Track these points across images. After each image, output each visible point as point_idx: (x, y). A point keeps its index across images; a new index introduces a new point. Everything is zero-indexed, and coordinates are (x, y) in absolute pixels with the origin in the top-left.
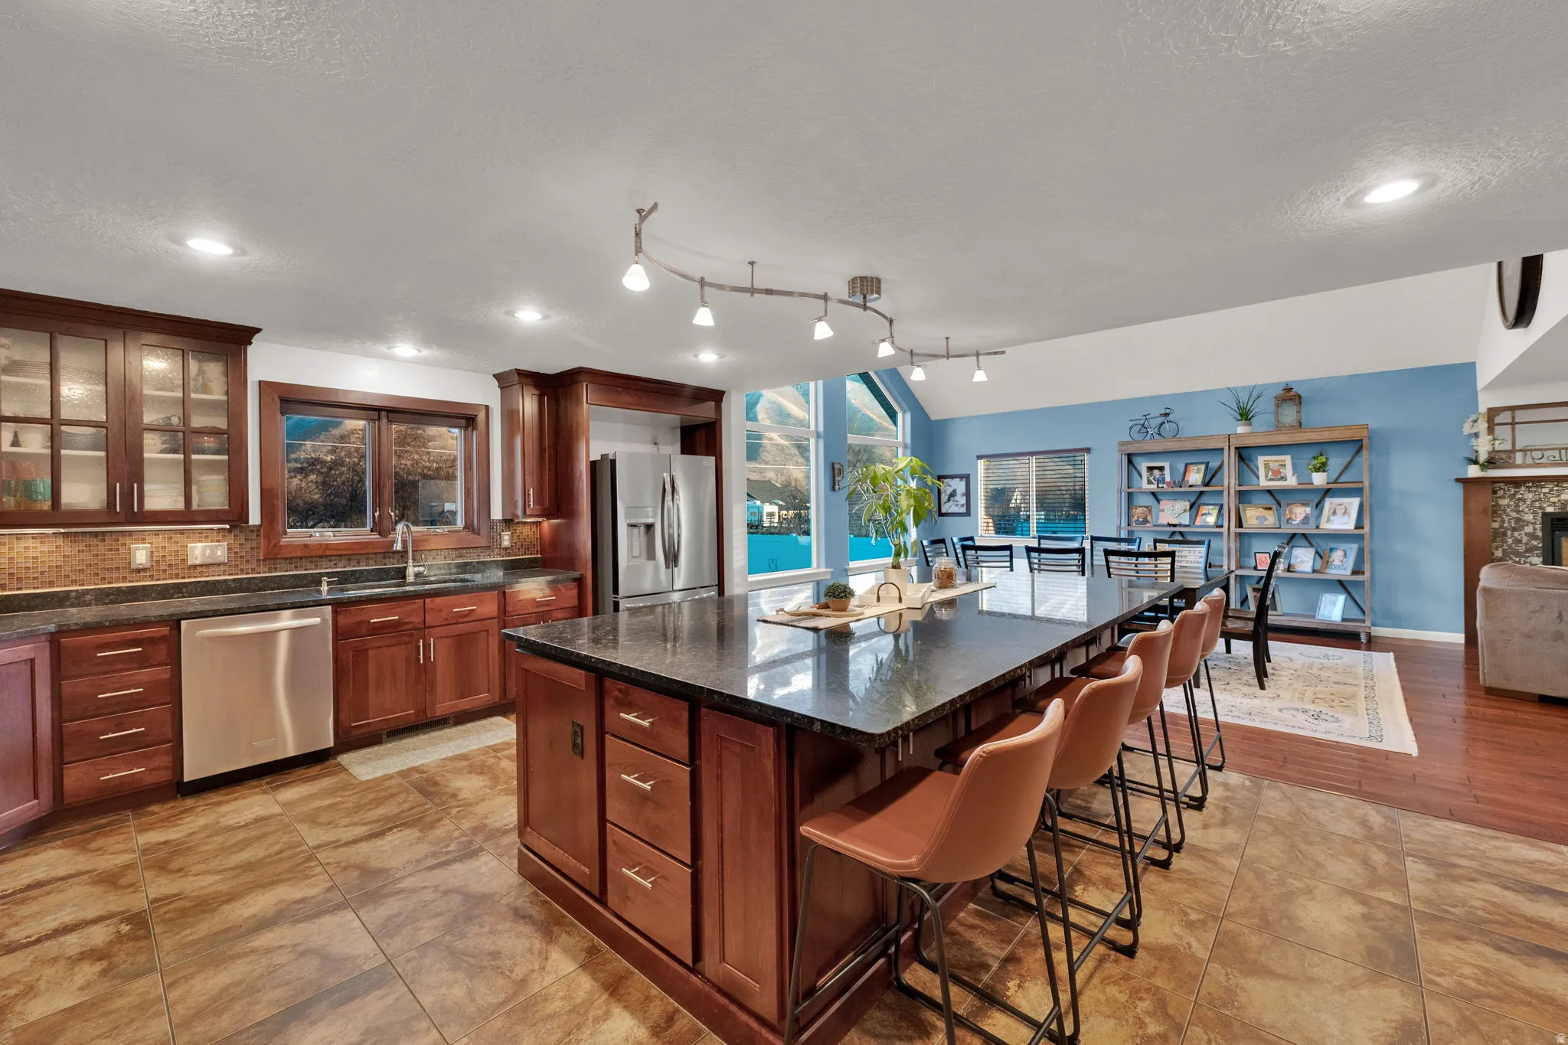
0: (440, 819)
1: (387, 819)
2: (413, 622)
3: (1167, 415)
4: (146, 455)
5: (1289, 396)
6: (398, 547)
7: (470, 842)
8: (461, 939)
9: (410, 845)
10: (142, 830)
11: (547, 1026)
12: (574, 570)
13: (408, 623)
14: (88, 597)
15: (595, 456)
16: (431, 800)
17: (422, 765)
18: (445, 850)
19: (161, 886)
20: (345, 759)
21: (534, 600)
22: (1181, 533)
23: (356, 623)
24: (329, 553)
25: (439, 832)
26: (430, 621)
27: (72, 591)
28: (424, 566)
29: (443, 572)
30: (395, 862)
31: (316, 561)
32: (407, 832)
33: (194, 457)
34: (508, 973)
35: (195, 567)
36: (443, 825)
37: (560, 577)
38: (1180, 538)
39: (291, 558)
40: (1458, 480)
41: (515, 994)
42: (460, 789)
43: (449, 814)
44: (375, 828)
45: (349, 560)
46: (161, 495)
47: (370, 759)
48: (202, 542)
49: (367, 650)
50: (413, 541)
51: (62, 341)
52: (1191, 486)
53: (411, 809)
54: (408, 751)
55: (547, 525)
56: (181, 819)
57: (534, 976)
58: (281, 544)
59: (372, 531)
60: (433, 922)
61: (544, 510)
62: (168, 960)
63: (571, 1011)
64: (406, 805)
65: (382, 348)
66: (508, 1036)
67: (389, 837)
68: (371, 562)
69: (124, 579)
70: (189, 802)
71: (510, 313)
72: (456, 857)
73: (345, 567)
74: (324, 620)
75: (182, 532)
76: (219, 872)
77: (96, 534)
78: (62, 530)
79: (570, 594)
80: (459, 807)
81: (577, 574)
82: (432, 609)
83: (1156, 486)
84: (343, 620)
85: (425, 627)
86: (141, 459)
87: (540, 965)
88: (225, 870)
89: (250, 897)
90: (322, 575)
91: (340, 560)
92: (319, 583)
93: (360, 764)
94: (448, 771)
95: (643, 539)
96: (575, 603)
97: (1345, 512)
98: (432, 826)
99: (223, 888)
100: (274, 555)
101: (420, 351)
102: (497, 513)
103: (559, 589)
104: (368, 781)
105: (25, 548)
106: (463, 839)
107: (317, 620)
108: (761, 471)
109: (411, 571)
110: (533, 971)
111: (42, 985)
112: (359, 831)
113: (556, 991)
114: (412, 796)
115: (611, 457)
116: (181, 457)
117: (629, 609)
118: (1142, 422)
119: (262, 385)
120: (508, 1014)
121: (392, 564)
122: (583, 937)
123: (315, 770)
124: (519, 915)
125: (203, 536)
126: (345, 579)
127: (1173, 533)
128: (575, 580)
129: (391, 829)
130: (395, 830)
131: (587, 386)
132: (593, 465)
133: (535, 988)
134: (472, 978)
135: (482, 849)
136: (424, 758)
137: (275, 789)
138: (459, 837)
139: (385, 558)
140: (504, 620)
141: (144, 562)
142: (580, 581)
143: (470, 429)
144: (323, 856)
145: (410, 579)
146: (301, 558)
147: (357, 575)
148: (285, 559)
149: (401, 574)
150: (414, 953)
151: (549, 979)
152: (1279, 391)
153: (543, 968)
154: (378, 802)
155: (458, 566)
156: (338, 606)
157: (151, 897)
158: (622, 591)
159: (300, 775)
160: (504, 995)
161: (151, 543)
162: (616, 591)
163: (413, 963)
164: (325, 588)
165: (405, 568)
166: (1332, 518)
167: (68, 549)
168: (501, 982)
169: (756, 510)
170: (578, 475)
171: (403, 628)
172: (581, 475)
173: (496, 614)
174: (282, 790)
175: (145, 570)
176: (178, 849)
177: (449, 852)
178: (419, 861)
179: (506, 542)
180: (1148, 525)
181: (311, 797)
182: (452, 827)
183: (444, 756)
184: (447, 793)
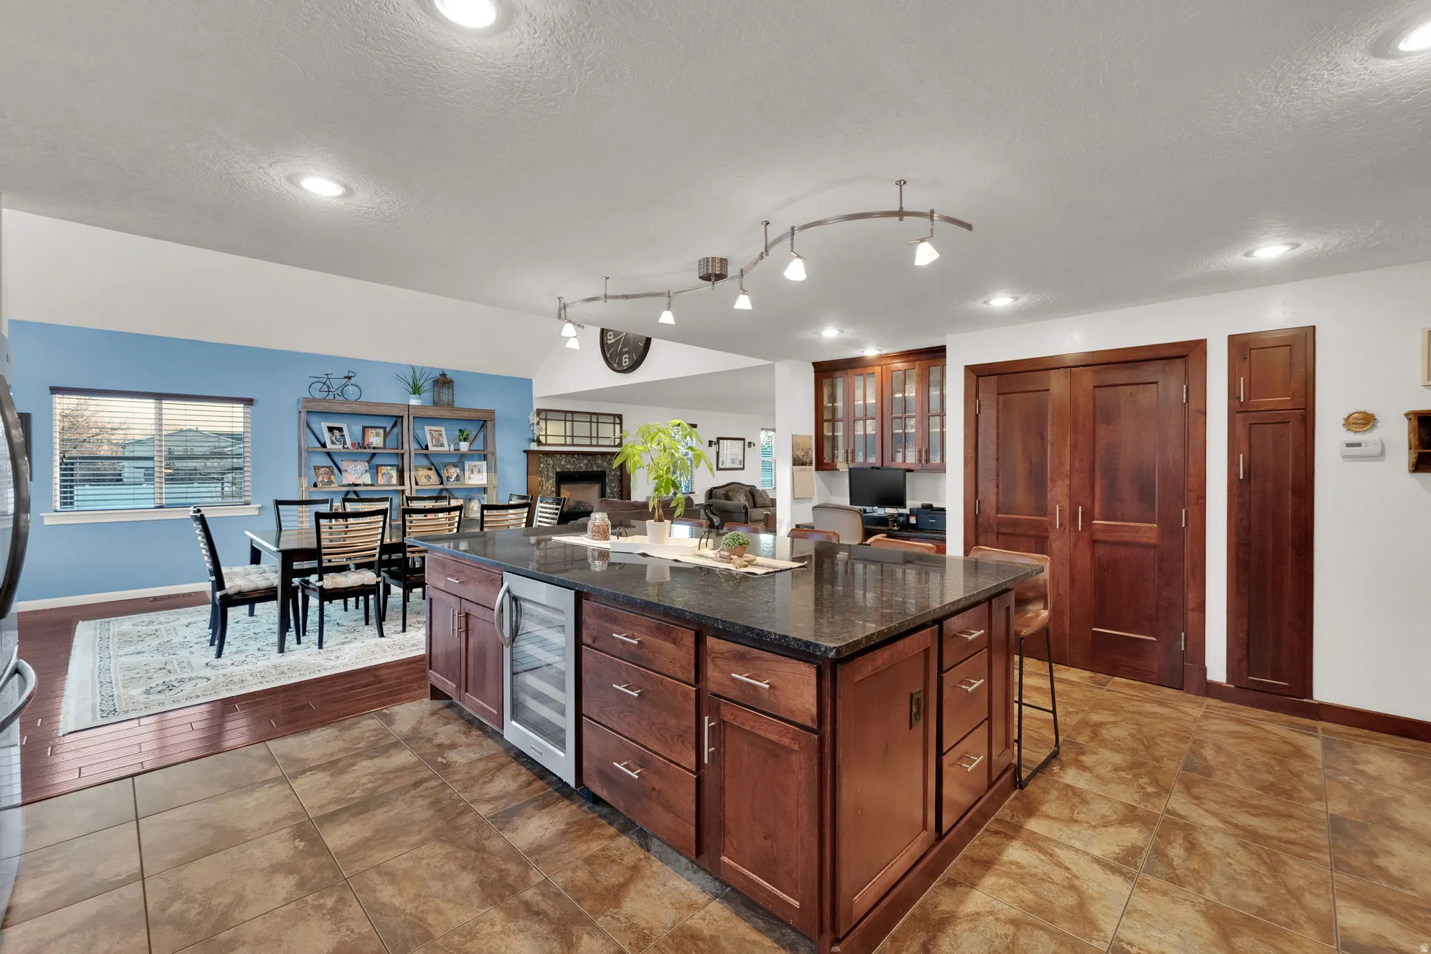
3: (350, 378)
5: (444, 382)
11: (1045, 893)
22: (355, 492)
38: (355, 497)
40: (524, 451)
41: (1029, 924)
52: (374, 448)
63: (1023, 883)
66: (1070, 915)
83: (341, 447)
87: (988, 916)
97: (479, 472)
110: (997, 919)
113: (1010, 897)
118: (324, 380)
120: (1052, 922)
127: (348, 493)
133: (1015, 912)
151: (998, 906)
152: (437, 375)
153: (991, 913)
160: (1036, 932)
166: (471, 476)
168: (1023, 940)
180: (333, 485)
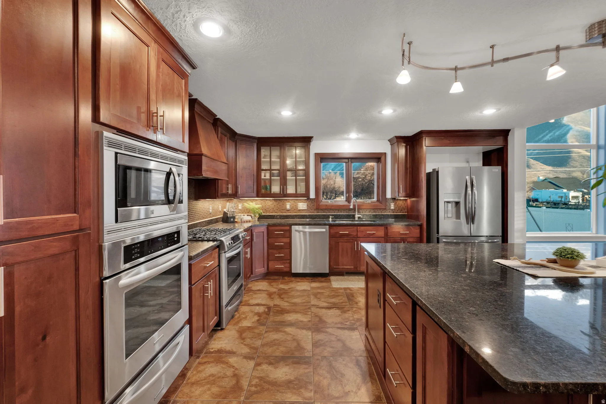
0: (349, 311)
1: (334, 304)
2: (354, 235)
4: (288, 178)
6: (352, 207)
7: (354, 324)
8: (335, 361)
9: (336, 316)
10: (281, 284)
12: (419, 221)
13: (352, 235)
14: (278, 217)
15: (429, 169)
16: (349, 302)
17: (352, 288)
18: (345, 323)
19: (277, 301)
20: (332, 278)
21: (399, 232)
23: (336, 233)
24: (332, 208)
25: (346, 315)
26: (359, 235)
27: (275, 215)
28: (361, 214)
29: (368, 217)
30: (329, 321)
31: (329, 211)
32: (337, 311)
33: (298, 178)
34: (344, 386)
35: (300, 210)
36: (349, 313)
37: (411, 223)
39: (322, 209)
42: (360, 302)
43: (352, 310)
44: (329, 305)
45: (338, 211)
46: (291, 190)
47: (338, 280)
48: (301, 203)
49: (339, 242)
50: (358, 205)
51: (272, 148)
53: (342, 303)
54: (350, 281)
55: (409, 200)
56: (290, 283)
57: (352, 394)
58: (320, 204)
59: (346, 201)
60: (331, 350)
61: (407, 194)
62: (269, 324)
64: (341, 301)
65: (346, 136)
67: (332, 311)
68: (345, 212)
69: (285, 213)
70: (293, 279)
71: (380, 112)
72: (347, 328)
73: (337, 213)
74: (326, 230)
75: (297, 200)
76: (289, 303)
77: (280, 200)
78: (273, 199)
79: (416, 232)
80: (356, 308)
81: (419, 223)
82: (360, 231)
84: (332, 231)
85: (357, 237)
86: (287, 179)
88: (291, 303)
89: (292, 314)
90: (330, 215)
91: (336, 211)
92: (329, 218)
93: (335, 281)
94: (359, 293)
95: (454, 209)
96: (418, 235)
98: (345, 312)
99: (288, 308)
100: (318, 208)
101: (358, 135)
102: (389, 195)
103: (411, 229)
104: (335, 288)
105: (268, 203)
106: (352, 322)
107: (324, 230)
108: (569, 172)
109: (357, 216)
111: (248, 317)
112: (325, 304)
114: (344, 298)
115: (437, 170)
116: (295, 178)
117: (444, 242)
119: (316, 155)
121: (351, 213)
122: (377, 389)
123: (323, 279)
124: (357, 363)
125: (301, 201)
126: (336, 217)
128: (419, 225)
129: (333, 308)
130: (334, 309)
131: (425, 138)
132: (429, 175)
134: (332, 379)
135: (356, 329)
136: (353, 285)
137: (312, 282)
138: (352, 321)
139: (349, 211)
140: (387, 239)
141: (289, 208)
142: (421, 226)
143: (379, 163)
144: (313, 309)
145: (357, 219)
146: (325, 209)
147: (340, 216)
148: (321, 209)
149: (353, 217)
150: (320, 358)
154: (334, 297)
155: (374, 215)
156: (331, 226)
157: (275, 303)
158: (440, 234)
159: (319, 279)
161: (291, 203)
162: (438, 233)
163: (318, 361)
164: (330, 219)
165: (355, 214)
167: (275, 203)
169: (563, 195)
170: (421, 179)
171: (350, 236)
172: (422, 179)
173: (383, 236)
174: (313, 283)
175: (289, 210)
176: (286, 292)
177: (346, 325)
178: (336, 323)
179: (392, 207)
181: (318, 288)
182: (350, 315)
183: (359, 287)
184: (355, 301)
